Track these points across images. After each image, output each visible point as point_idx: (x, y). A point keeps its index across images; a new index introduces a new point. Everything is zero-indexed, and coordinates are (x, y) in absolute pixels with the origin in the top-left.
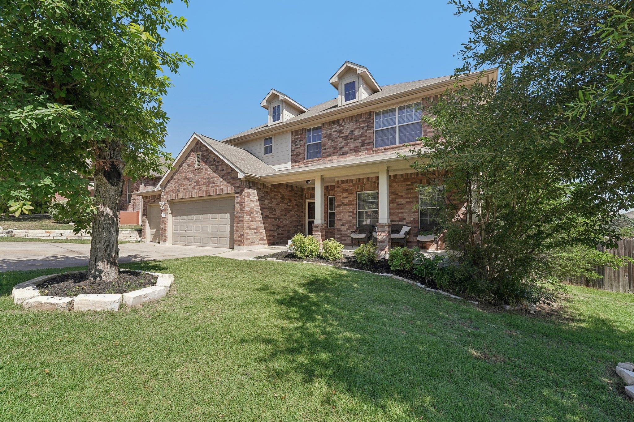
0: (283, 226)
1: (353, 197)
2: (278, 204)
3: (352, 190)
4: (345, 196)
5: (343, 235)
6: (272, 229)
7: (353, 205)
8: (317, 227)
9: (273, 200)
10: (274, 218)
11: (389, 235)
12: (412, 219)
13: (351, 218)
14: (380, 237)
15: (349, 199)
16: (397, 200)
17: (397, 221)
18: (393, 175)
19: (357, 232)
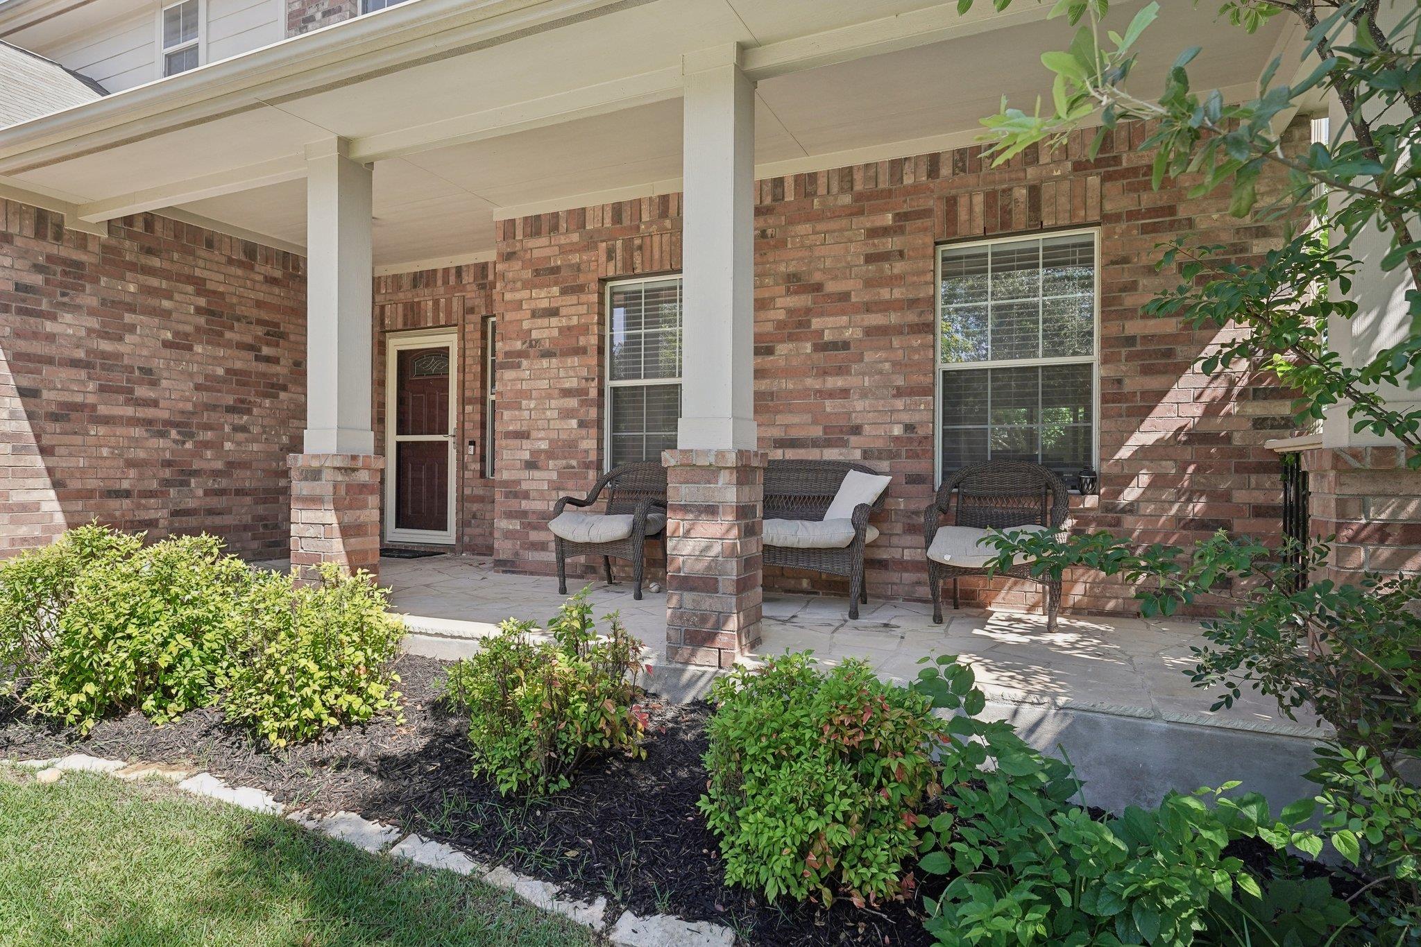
0: (219, 465)
1: (583, 309)
2: (180, 344)
3: (578, 268)
4: (544, 304)
5: (532, 519)
6: (126, 485)
7: (581, 351)
8: (314, 475)
9: (128, 318)
10: (148, 423)
11: (750, 531)
12: (897, 431)
13: (574, 423)
14: (688, 547)
15: (564, 322)
16: (816, 323)
17: (815, 443)
18: (797, 178)
19: (602, 503)
